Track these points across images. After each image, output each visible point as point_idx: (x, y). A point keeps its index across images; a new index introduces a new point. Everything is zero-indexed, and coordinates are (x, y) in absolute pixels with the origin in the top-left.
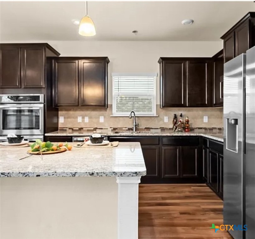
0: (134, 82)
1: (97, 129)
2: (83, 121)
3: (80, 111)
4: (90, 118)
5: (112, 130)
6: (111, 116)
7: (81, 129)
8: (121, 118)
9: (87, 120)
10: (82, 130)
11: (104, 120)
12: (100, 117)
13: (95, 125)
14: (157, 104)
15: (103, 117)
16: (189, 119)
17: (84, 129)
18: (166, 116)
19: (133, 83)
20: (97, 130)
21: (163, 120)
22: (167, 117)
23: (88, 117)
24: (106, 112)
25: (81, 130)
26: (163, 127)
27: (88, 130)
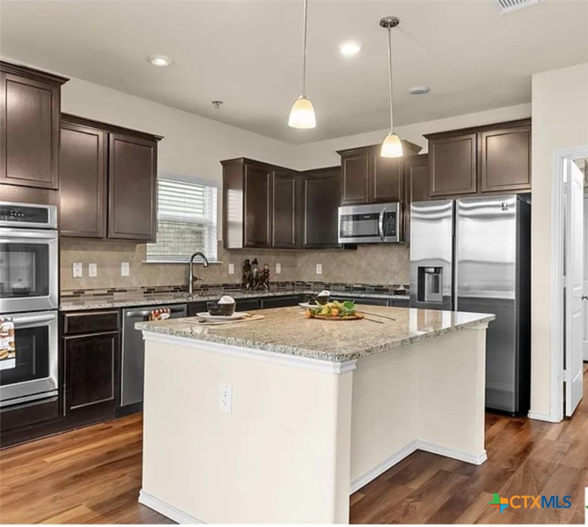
0: (185, 198)
1: (116, 291)
2: (86, 273)
3: (77, 249)
4: (101, 266)
5: (145, 293)
6: (143, 261)
7: (79, 293)
8: (161, 267)
9: (93, 270)
10: (81, 295)
11: (130, 272)
12: (123, 264)
13: (111, 281)
14: (219, 240)
15: (128, 264)
16: (270, 269)
17: (86, 293)
18: (232, 263)
19: (183, 200)
20: (115, 294)
21: (228, 270)
22: (233, 265)
23: (95, 265)
24: (133, 254)
25: (79, 296)
26: (227, 283)
27: (94, 295)
